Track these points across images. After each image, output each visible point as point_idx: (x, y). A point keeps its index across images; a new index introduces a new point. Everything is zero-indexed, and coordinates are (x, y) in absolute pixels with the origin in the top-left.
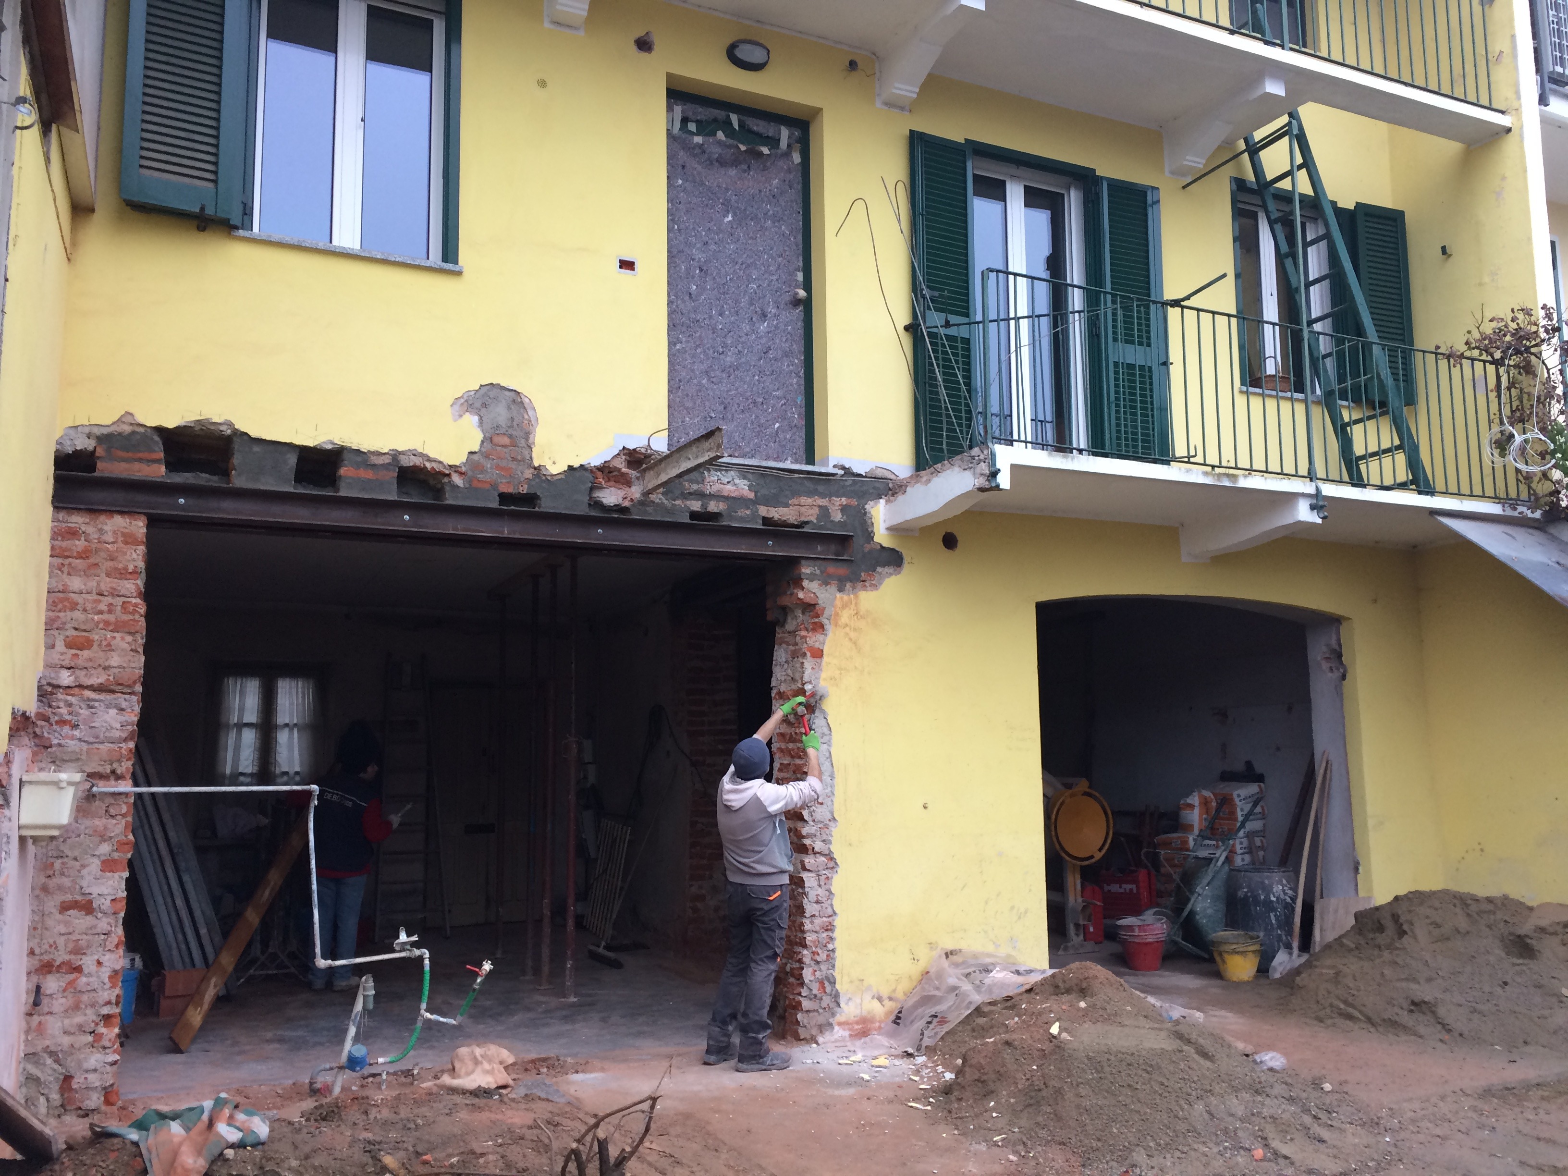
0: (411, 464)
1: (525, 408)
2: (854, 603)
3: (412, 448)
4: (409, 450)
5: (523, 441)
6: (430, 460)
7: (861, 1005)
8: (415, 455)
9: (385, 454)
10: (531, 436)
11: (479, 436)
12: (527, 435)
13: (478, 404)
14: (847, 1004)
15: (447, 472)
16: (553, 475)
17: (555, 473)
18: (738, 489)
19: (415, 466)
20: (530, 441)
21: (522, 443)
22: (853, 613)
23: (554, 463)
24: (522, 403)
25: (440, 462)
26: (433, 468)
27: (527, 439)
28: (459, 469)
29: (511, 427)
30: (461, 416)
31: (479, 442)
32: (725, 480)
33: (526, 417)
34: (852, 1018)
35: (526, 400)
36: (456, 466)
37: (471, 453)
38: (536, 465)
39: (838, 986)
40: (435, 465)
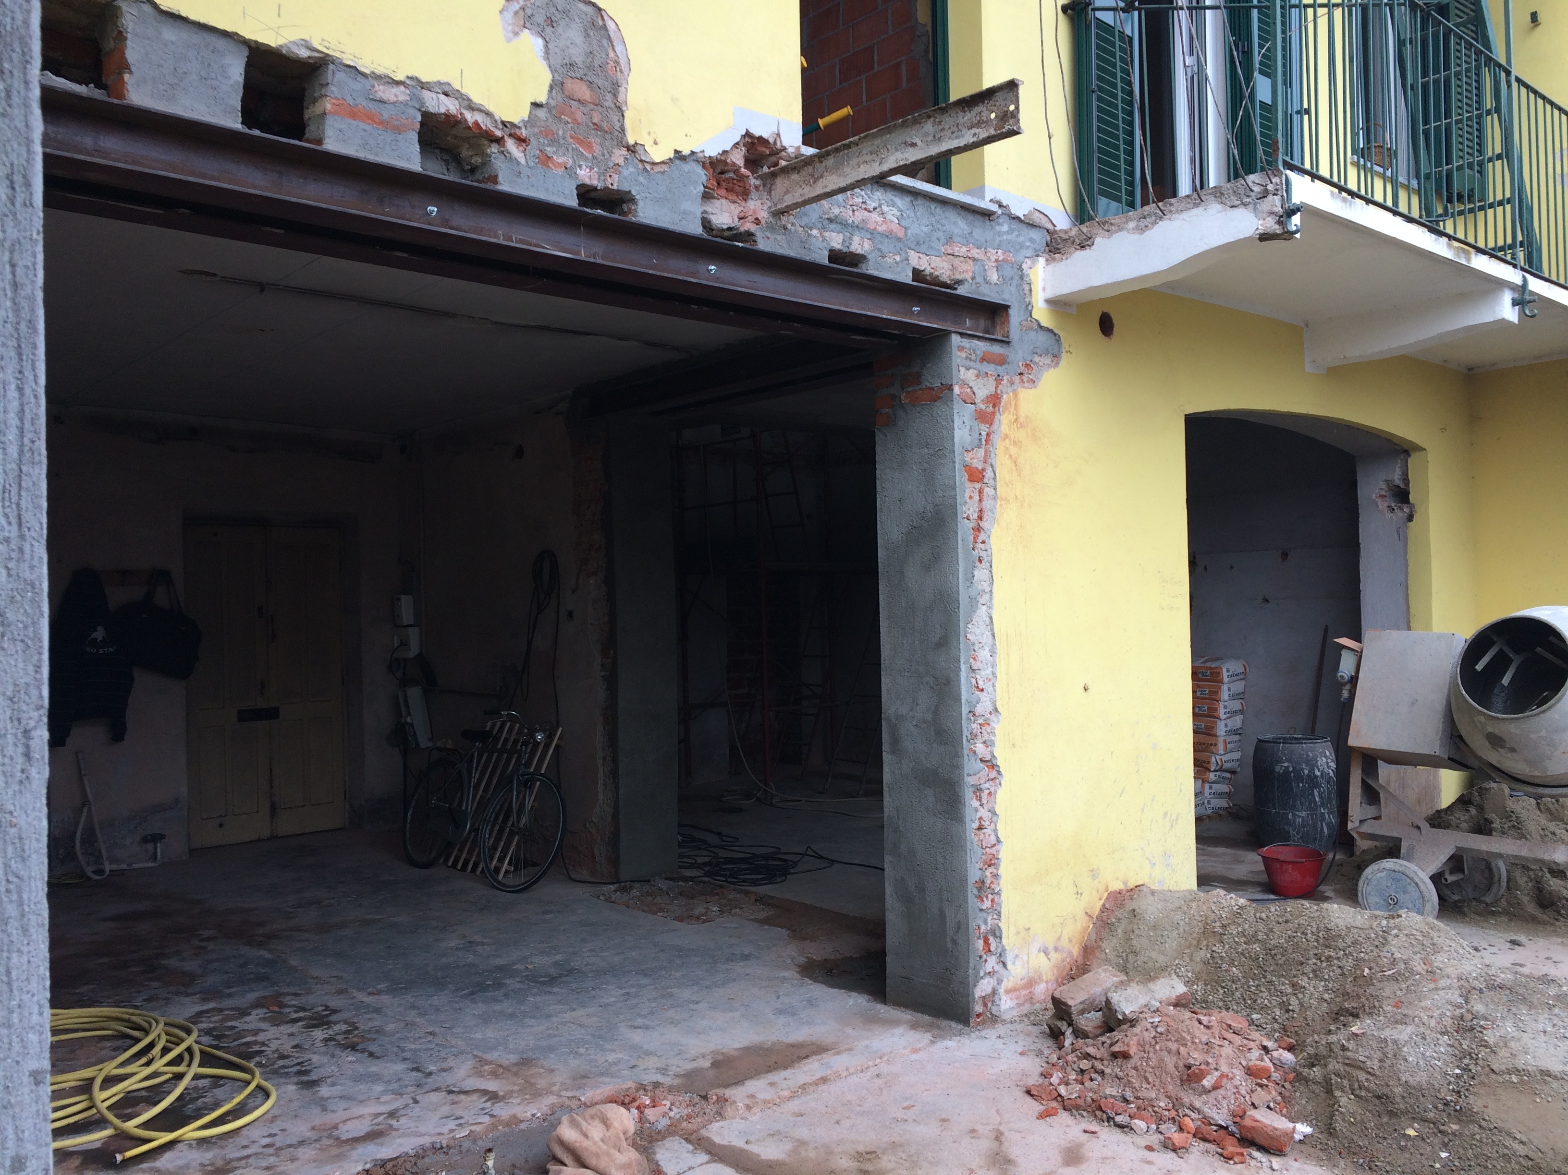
0: (443, 110)
1: (609, 38)
2: (1013, 403)
3: (444, 79)
4: (439, 83)
5: (609, 97)
6: (472, 107)
7: (1028, 963)
8: (446, 94)
9: (398, 83)
10: (622, 89)
11: (547, 77)
12: (615, 88)
13: (540, 19)
14: (1013, 963)
15: (499, 133)
16: (654, 164)
17: (657, 160)
18: (885, 221)
19: (447, 116)
20: (621, 98)
21: (609, 101)
22: (1013, 418)
23: (656, 143)
24: (605, 28)
25: (488, 114)
26: (476, 123)
27: (615, 96)
28: (518, 131)
29: (590, 68)
30: (516, 34)
31: (546, 89)
32: (871, 205)
33: (612, 55)
34: (1019, 982)
35: (610, 25)
36: (513, 125)
37: (536, 105)
38: (631, 142)
39: (1004, 941)
40: (479, 118)
